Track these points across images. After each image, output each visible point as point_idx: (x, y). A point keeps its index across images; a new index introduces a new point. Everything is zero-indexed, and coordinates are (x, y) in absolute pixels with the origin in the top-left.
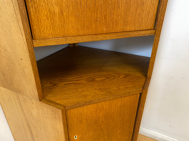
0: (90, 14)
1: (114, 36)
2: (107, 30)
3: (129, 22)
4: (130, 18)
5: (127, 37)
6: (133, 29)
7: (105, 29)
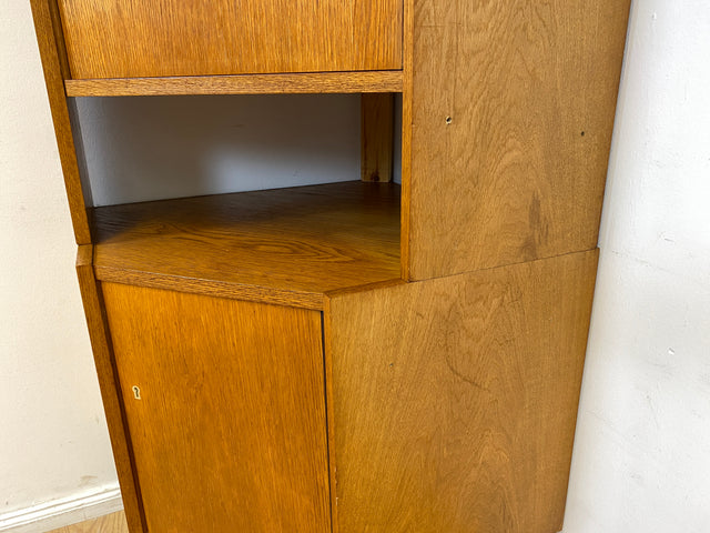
0: (180, 12)
1: (247, 84)
2: (233, 64)
3: (299, 39)
4: (299, 25)
5: (293, 91)
6: (317, 65)
7: (226, 62)
